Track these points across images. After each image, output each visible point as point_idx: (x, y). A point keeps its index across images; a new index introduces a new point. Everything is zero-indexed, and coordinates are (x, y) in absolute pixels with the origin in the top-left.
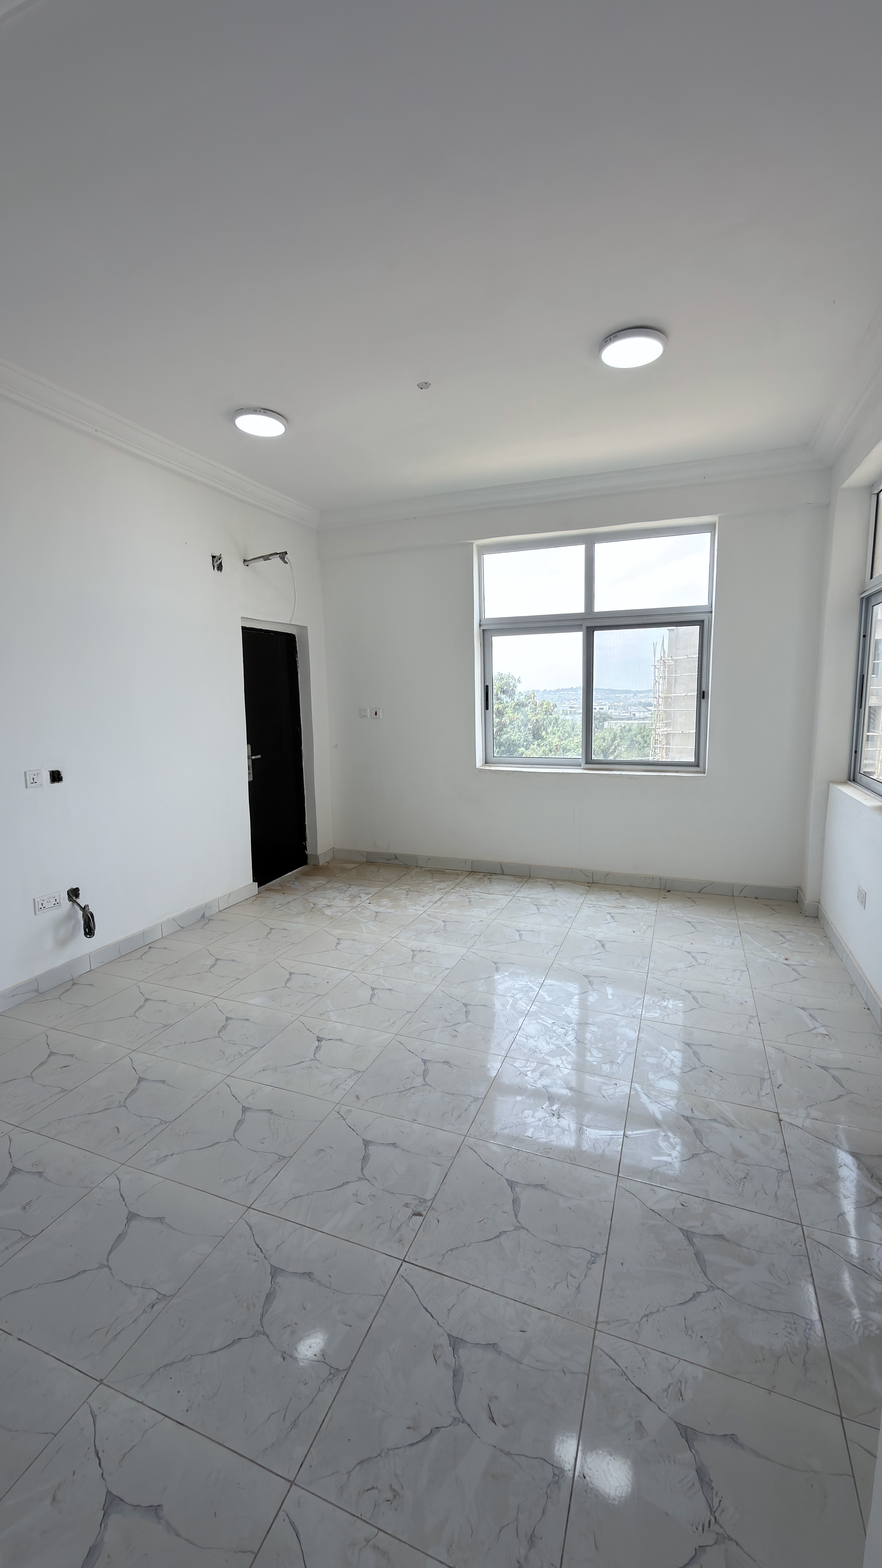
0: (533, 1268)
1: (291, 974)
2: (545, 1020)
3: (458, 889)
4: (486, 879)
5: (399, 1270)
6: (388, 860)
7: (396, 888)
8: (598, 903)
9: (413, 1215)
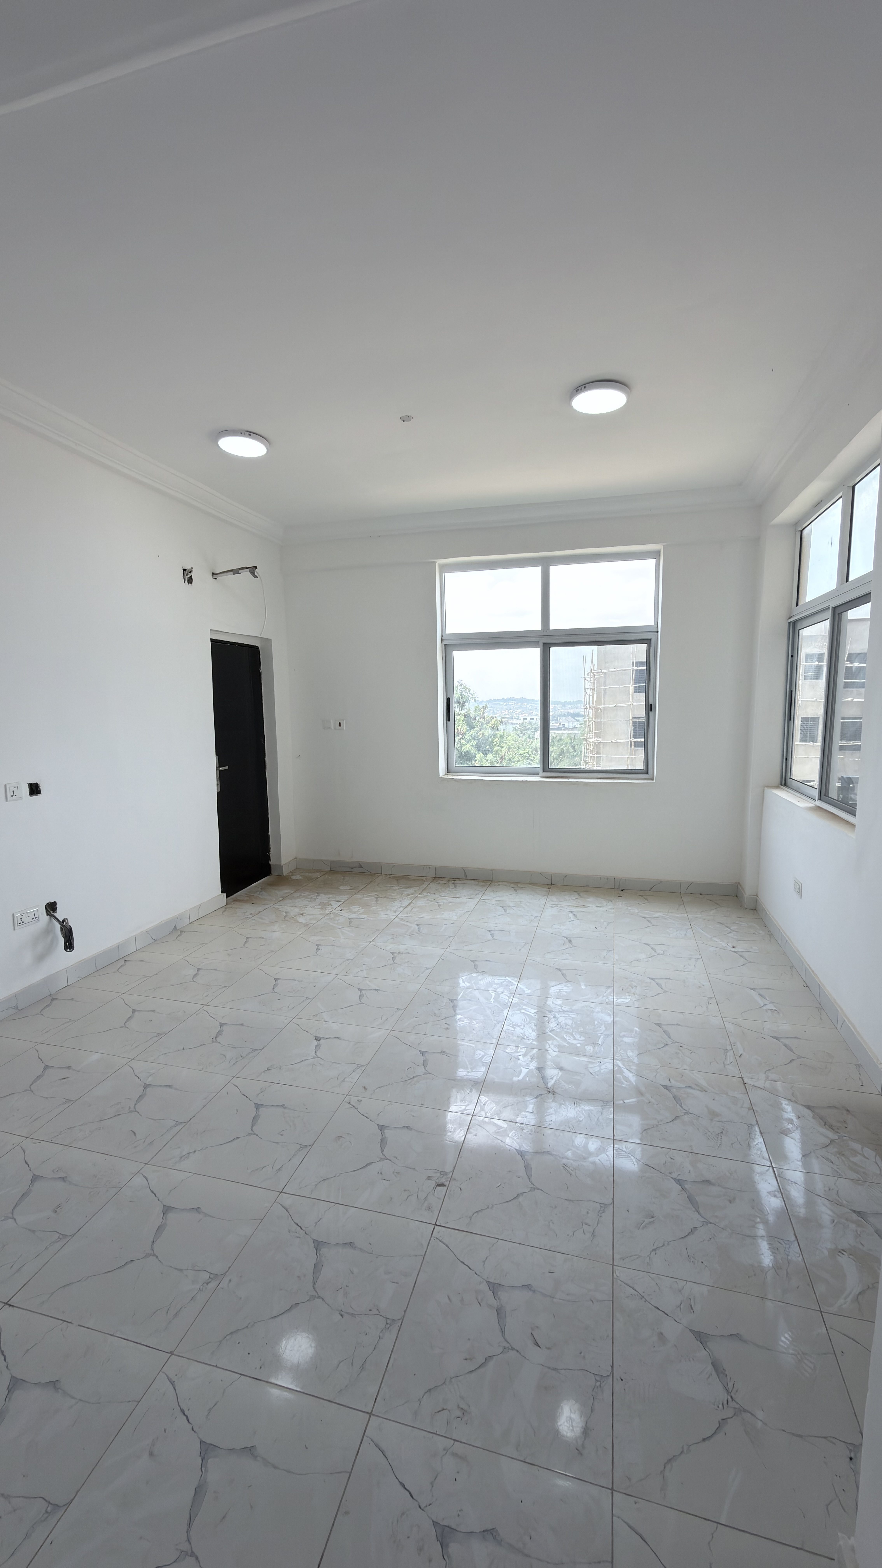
0: (551, 1221)
1: (276, 980)
2: (527, 1010)
3: (425, 894)
4: (450, 884)
5: (432, 1233)
6: (352, 868)
7: (365, 895)
8: (561, 903)
9: (437, 1186)
